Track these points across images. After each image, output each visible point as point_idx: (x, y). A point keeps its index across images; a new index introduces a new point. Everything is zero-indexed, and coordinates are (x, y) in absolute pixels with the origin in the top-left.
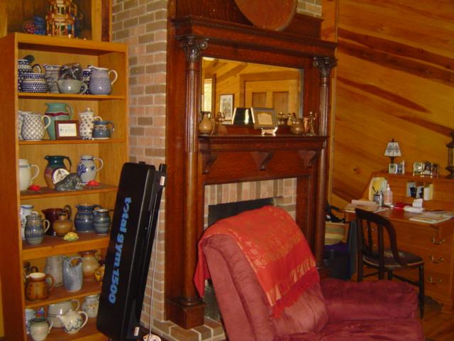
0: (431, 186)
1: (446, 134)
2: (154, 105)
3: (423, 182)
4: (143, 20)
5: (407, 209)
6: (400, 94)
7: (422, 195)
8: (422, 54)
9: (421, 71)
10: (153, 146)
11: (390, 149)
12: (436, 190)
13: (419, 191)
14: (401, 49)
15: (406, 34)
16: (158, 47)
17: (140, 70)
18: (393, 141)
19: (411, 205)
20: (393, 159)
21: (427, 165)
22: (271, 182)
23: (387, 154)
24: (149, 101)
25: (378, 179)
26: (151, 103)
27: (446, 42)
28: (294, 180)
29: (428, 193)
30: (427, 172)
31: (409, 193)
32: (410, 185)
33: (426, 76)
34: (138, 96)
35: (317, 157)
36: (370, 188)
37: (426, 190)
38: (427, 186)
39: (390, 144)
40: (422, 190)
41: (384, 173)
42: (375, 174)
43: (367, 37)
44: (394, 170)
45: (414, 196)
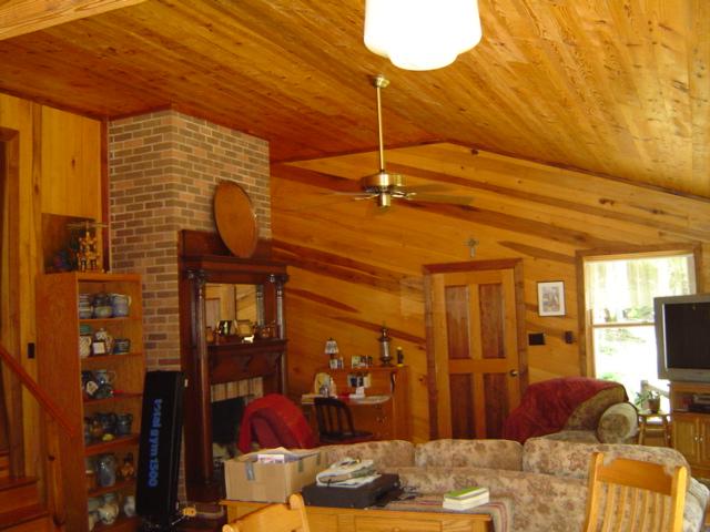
0: (369, 375)
1: (376, 330)
2: (167, 324)
3: (361, 373)
4: (152, 254)
5: (351, 396)
6: (333, 298)
7: (361, 384)
8: (349, 263)
9: (350, 277)
10: (168, 357)
11: (330, 347)
12: (373, 378)
13: (358, 381)
14: (331, 259)
15: (334, 245)
16: (170, 278)
17: (149, 295)
18: (331, 340)
19: (354, 393)
20: (332, 356)
21: (363, 359)
22: (245, 382)
23: (327, 351)
24: (162, 320)
25: (321, 374)
26: (164, 322)
27: (369, 252)
28: (260, 379)
29: (367, 381)
30: (363, 364)
31: (350, 384)
32: (349, 377)
33: (354, 281)
34: (148, 317)
35: (279, 360)
36: (316, 382)
37: (365, 379)
38: (366, 375)
39: (328, 343)
40: (362, 380)
41: (327, 369)
42: (318, 371)
43: (298, 247)
44: (335, 364)
45: (354, 385)
